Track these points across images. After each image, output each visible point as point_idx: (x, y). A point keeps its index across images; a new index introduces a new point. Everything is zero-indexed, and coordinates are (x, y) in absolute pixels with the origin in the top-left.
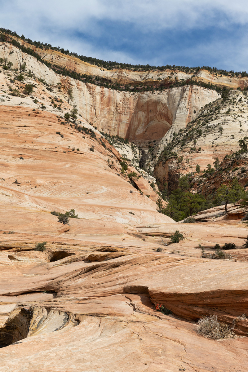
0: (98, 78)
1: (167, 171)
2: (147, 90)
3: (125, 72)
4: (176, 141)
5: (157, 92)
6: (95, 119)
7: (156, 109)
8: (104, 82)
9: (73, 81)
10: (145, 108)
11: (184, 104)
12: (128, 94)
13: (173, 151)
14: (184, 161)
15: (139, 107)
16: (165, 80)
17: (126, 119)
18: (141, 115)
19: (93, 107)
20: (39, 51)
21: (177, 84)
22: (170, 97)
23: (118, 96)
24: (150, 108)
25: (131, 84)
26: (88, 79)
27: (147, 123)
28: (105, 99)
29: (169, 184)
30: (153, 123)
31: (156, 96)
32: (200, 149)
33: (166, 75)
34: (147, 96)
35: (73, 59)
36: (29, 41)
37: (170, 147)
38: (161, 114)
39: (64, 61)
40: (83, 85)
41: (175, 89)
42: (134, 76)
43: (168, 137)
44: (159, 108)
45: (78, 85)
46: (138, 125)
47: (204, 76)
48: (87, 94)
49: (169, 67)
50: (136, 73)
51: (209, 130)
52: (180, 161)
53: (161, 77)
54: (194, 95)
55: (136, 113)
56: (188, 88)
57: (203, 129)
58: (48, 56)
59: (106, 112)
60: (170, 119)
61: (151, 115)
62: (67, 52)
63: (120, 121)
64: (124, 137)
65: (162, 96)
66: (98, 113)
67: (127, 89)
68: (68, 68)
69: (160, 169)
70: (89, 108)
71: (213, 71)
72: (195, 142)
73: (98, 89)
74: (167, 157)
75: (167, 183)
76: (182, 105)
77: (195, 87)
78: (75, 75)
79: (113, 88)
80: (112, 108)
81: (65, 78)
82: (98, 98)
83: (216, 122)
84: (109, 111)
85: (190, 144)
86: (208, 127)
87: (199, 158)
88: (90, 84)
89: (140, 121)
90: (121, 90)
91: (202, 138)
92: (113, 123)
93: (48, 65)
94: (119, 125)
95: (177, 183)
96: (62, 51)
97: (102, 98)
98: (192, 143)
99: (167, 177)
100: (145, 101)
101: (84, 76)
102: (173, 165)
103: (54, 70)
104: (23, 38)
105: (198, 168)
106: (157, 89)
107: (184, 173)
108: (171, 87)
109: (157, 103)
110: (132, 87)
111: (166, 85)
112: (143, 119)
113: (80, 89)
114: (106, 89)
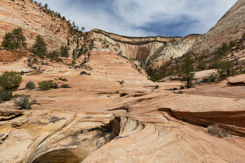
0: (127, 42)
1: (149, 67)
2: (142, 44)
3: (135, 40)
4: (151, 59)
5: (144, 45)
6: (127, 54)
7: (144, 50)
8: (129, 43)
9: (120, 43)
10: (141, 50)
11: (153, 48)
12: (136, 46)
13: (150, 62)
14: (154, 64)
15: (140, 49)
16: (147, 41)
17: (136, 53)
18: (140, 52)
19: (126, 50)
20: (109, 35)
21: (150, 42)
22: (148, 46)
23: (133, 47)
24: (143, 50)
25: (137, 43)
26: (124, 42)
27: (142, 54)
28: (129, 48)
29: (150, 71)
30: (144, 54)
31: (144, 46)
32: (158, 61)
33: (147, 39)
34: (142, 46)
35: (119, 37)
36: (107, 33)
37: (149, 60)
38: (146, 51)
39: (117, 38)
40: (123, 44)
41: (150, 43)
42: (138, 40)
43: (149, 58)
44: (146, 49)
45: (121, 44)
46: (140, 55)
47: (158, 39)
48: (124, 47)
49: (148, 37)
50: (138, 39)
51: (161, 55)
52: (153, 64)
53: (146, 40)
54: (156, 45)
55: (139, 51)
56: (154, 43)
57: (159, 55)
58: (112, 36)
59: (130, 52)
60: (149, 52)
61: (143, 51)
62: (118, 35)
63: (134, 54)
64: (135, 58)
65: (146, 46)
66: (128, 52)
67: (136, 44)
68: (118, 39)
69: (147, 67)
70: (125, 51)
71: (161, 37)
72: (157, 59)
73: (127, 45)
74: (148, 63)
75: (149, 71)
76: (152, 48)
77: (156, 42)
78: (120, 41)
79: (132, 44)
80: (132, 50)
81: (118, 42)
82: (127, 48)
83: (163, 52)
84: (131, 51)
85: (155, 59)
86: (160, 54)
87: (158, 63)
88: (125, 44)
89: (140, 53)
90: (134, 45)
91: (159, 57)
92: (132, 55)
93: (112, 39)
94: (134, 55)
95: (152, 71)
96: (116, 35)
97: (128, 48)
98: (156, 59)
99: (149, 69)
100: (141, 47)
101: (123, 41)
102: (151, 66)
103: (114, 40)
104: (105, 32)
105: (158, 66)
106: (144, 44)
107: (154, 68)
108: (149, 43)
109: (145, 48)
110: (137, 44)
111: (147, 42)
112: (141, 53)
113: (122, 45)
114: (129, 45)
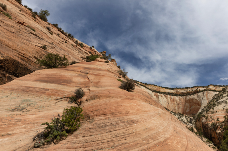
0: (168, 93)
1: (201, 123)
2: (188, 95)
3: (178, 90)
4: (203, 111)
5: (192, 95)
6: (169, 107)
7: (193, 101)
8: (171, 94)
9: (159, 94)
10: (188, 102)
11: (205, 98)
12: (181, 97)
13: (203, 114)
14: (209, 118)
15: (186, 101)
16: (195, 91)
17: (181, 106)
18: (187, 104)
19: (168, 102)
20: (146, 86)
21: (200, 91)
22: (198, 96)
23: (177, 98)
24: (191, 102)
25: (181, 94)
26: (164, 93)
27: (190, 107)
28: (172, 99)
29: (203, 130)
30: (193, 107)
31: (192, 97)
32: (217, 112)
33: (195, 89)
34: (188, 97)
35: (158, 87)
36: (143, 83)
37: (201, 113)
38: (195, 103)
39: (155, 88)
40: (163, 95)
41: (200, 93)
42: (182, 91)
43: (200, 111)
44: (194, 101)
45: (161, 95)
46: (187, 108)
47: (211, 87)
48: (165, 98)
49: (196, 87)
50: (183, 90)
51: (219, 103)
52: (207, 118)
53: (193, 90)
54: (208, 94)
55: (185, 104)
56: (205, 92)
57: (216, 103)
58: (150, 87)
59: (173, 104)
60: (199, 104)
61: (191, 104)
62: (156, 86)
63: (179, 107)
64: (182, 113)
65: (195, 96)
66: (170, 104)
67: (180, 96)
68: (157, 90)
69: (198, 123)
70: (166, 103)
71: (215, 86)
72: (213, 109)
73: (169, 96)
74: (200, 116)
75: (202, 129)
76: (204, 98)
77: (208, 91)
78: (160, 92)
79: (174, 95)
80: (175, 103)
81: (156, 93)
82: (169, 99)
83: (222, 100)
84: (174, 104)
85: (211, 110)
86: (218, 102)
87: (217, 116)
88: (165, 95)
89: (187, 107)
90: (178, 96)
91: (216, 107)
92: (176, 108)
93: (150, 89)
94: (179, 109)
95: (207, 128)
96: (155, 85)
97: (170, 99)
98: (212, 109)
99: (202, 126)
100: (188, 99)
101: (163, 93)
102: (204, 120)
103: (152, 91)
104: (141, 82)
105: (218, 120)
106: (192, 94)
107: (210, 124)
108: (198, 93)
109: (193, 99)
110: (182, 95)
112: (188, 106)
113: (162, 97)
114: (172, 96)
